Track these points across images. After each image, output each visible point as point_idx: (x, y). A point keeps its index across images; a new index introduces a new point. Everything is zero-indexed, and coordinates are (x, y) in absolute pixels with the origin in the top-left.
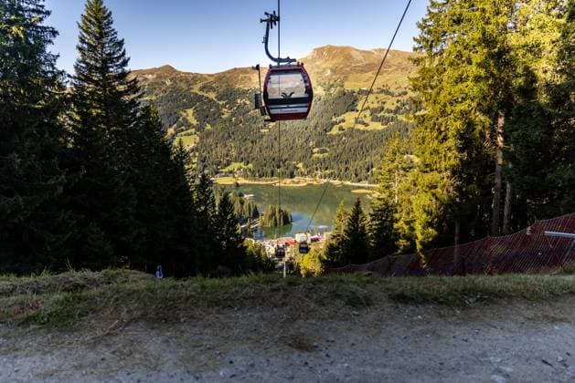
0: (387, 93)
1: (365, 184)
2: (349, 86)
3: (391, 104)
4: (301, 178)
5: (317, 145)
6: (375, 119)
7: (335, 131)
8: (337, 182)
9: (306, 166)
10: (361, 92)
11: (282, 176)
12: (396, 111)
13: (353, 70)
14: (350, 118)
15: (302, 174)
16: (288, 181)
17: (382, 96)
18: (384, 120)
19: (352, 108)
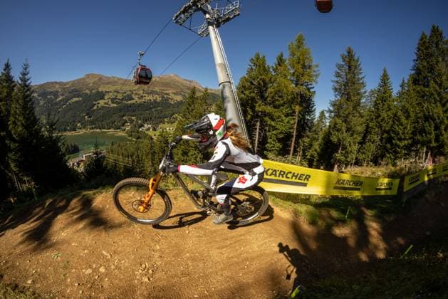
0: (118, 92)
1: (112, 130)
2: (100, 90)
3: (120, 96)
4: (80, 130)
5: (87, 115)
6: (113, 103)
7: (95, 108)
8: (98, 130)
9: (82, 124)
10: (106, 92)
11: (70, 130)
12: (122, 99)
13: (103, 83)
14: (102, 102)
15: (81, 128)
16: (73, 132)
17: (116, 94)
18: (117, 103)
19: (103, 98)
